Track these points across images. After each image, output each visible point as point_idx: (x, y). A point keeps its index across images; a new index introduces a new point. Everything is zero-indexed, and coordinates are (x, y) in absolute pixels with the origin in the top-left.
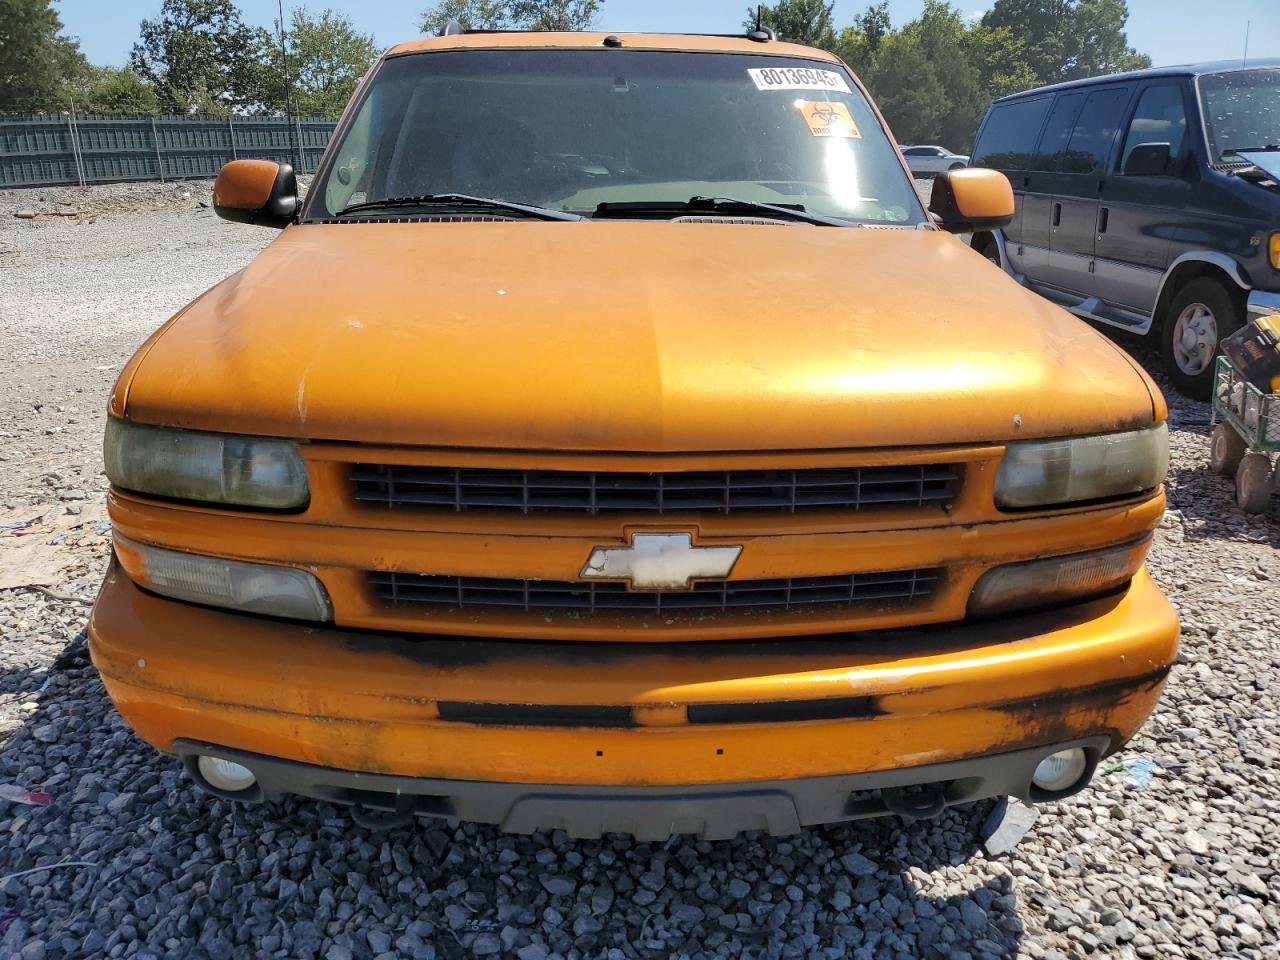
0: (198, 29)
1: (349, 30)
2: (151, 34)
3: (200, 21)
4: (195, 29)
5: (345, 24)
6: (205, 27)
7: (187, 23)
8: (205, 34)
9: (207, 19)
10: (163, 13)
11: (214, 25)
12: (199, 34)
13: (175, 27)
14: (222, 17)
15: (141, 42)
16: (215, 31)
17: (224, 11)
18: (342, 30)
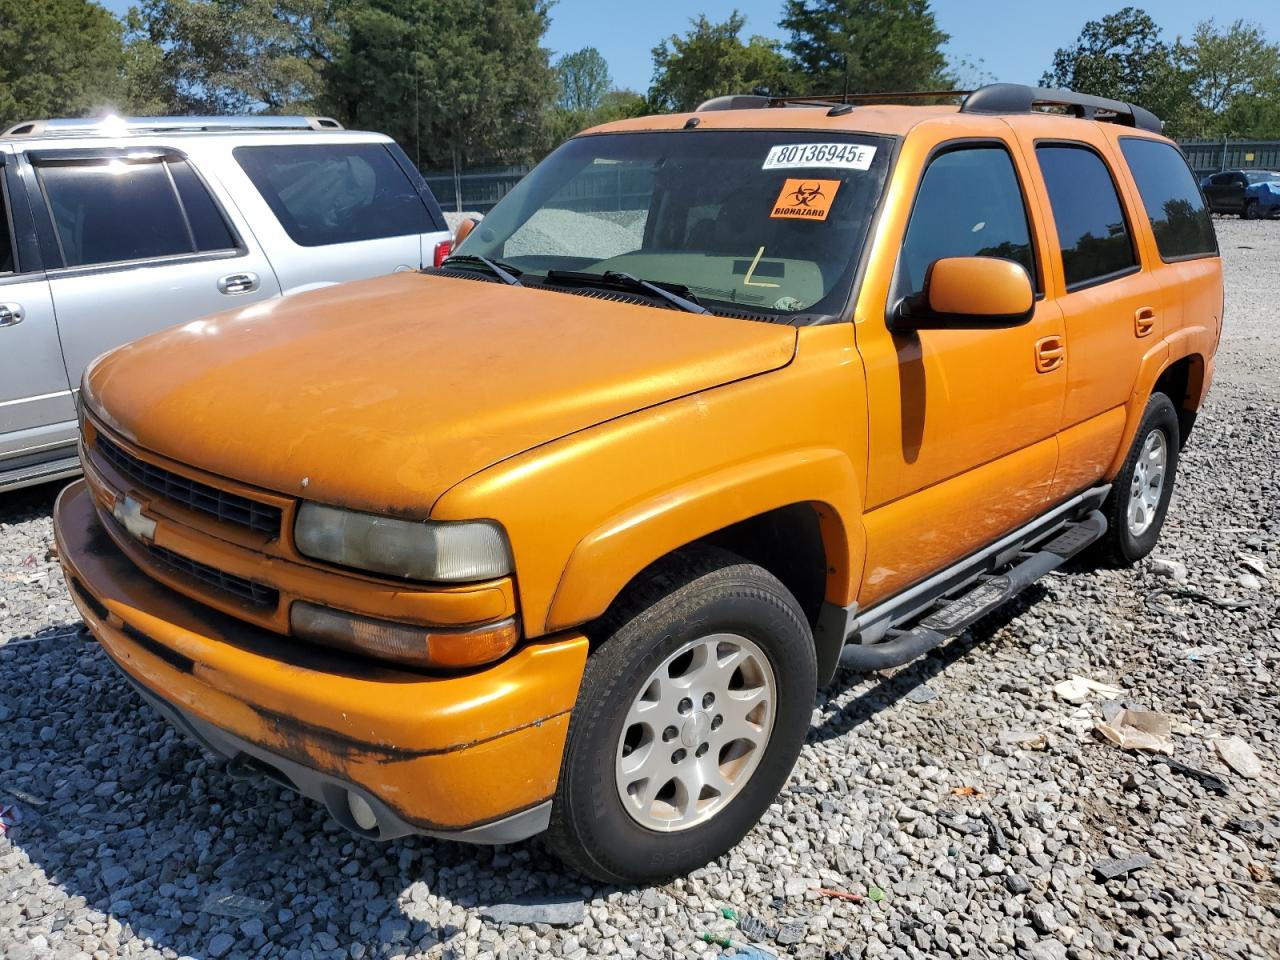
0: (1111, 51)
1: (1259, 40)
2: (1063, 62)
3: (1115, 44)
4: (1107, 52)
5: (1255, 33)
6: (1119, 49)
7: (1101, 47)
8: (1117, 56)
9: (1123, 41)
10: (1079, 40)
11: (1129, 46)
12: (1111, 56)
13: (1088, 53)
14: (1140, 37)
15: (1051, 70)
16: (1129, 51)
17: (1142, 31)
18: (1250, 39)
